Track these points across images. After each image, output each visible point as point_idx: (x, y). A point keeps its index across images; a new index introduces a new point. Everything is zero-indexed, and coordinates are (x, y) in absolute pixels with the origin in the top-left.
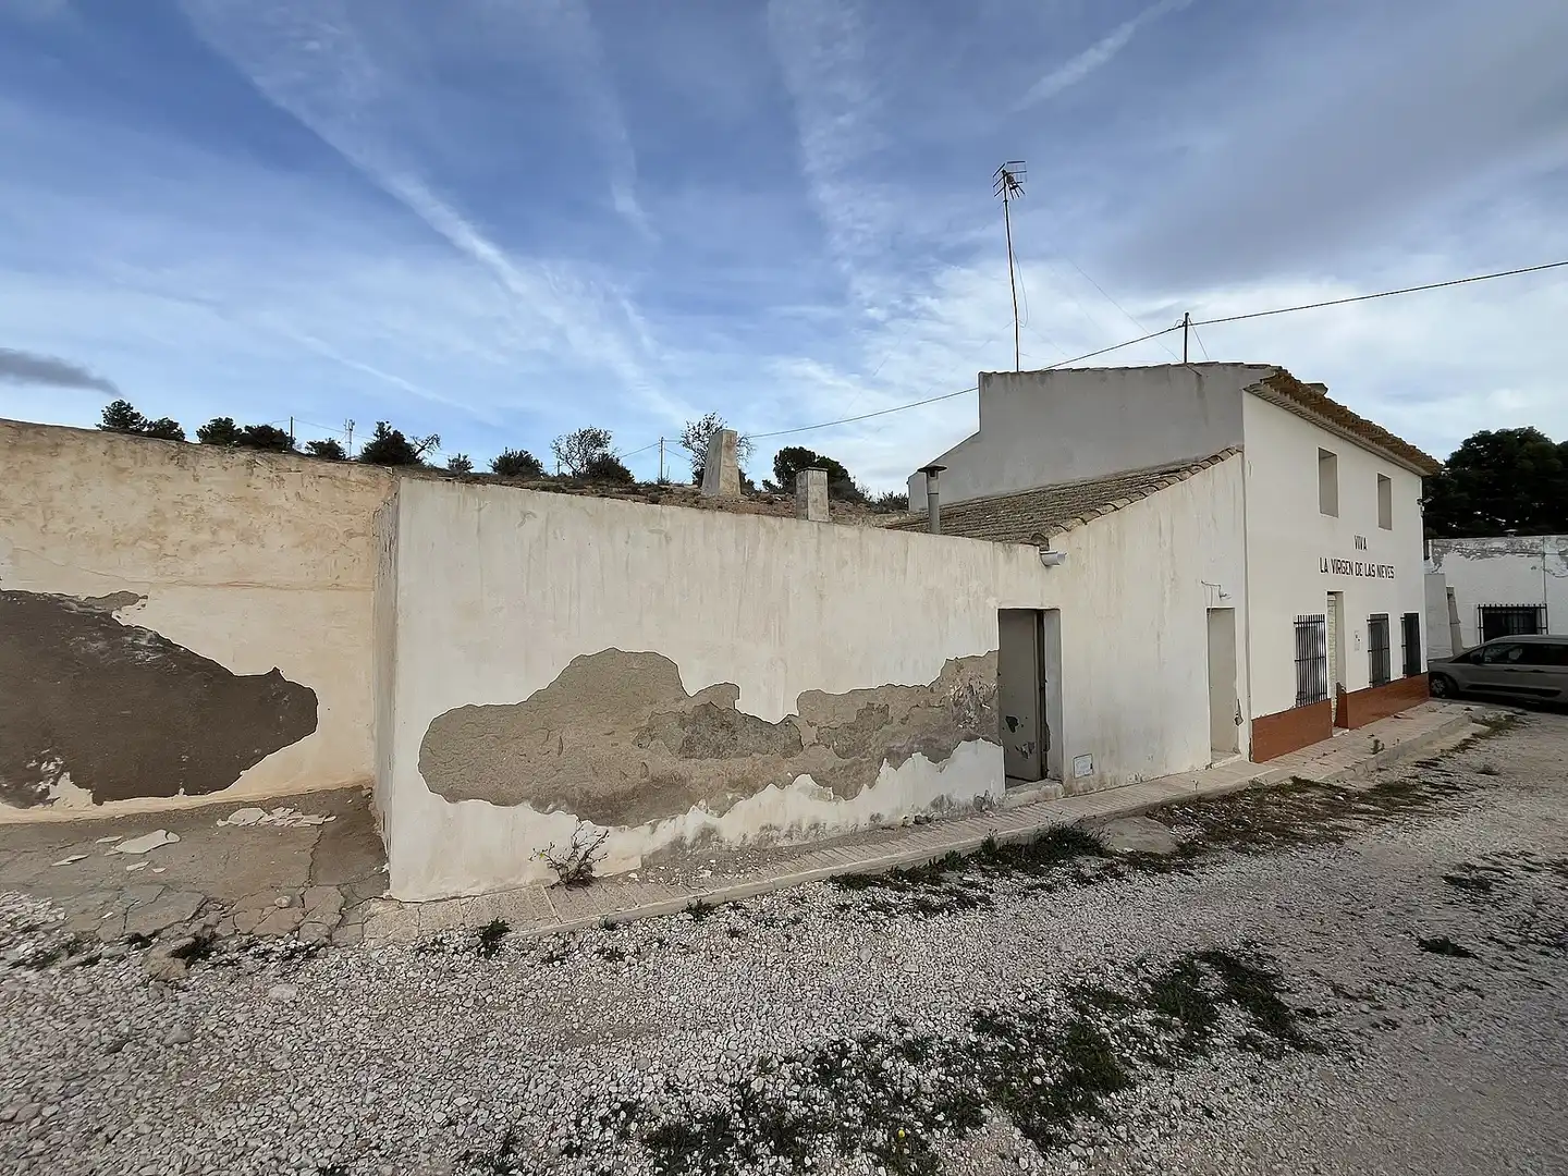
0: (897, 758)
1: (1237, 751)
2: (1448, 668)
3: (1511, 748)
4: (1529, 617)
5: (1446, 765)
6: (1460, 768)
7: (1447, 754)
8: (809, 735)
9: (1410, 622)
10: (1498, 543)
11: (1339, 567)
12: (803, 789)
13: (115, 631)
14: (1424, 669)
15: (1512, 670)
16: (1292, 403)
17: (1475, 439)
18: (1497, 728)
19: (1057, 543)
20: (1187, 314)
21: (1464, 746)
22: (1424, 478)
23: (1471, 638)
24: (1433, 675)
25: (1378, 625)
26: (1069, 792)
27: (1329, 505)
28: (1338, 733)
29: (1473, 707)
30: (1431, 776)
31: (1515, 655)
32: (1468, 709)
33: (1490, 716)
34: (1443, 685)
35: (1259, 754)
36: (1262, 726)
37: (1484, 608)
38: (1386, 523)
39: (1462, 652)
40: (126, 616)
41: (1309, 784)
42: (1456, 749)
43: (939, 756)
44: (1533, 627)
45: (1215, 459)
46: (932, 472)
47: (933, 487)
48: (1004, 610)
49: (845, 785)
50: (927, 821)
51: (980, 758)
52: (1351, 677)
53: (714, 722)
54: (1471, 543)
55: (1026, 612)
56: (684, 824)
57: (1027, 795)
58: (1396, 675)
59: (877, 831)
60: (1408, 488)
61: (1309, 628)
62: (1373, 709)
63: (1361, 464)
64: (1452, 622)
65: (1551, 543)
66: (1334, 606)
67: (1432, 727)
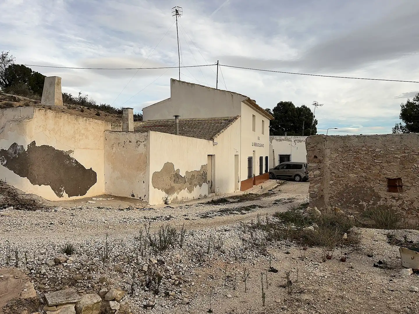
0: (196, 185)
1: (238, 189)
2: (273, 171)
3: (283, 187)
4: (288, 157)
5: (273, 190)
6: (276, 190)
8: (187, 180)
9: (267, 158)
10: (283, 137)
11: (255, 145)
12: (186, 190)
13: (70, 159)
14: (268, 171)
15: (284, 171)
16: (249, 104)
17: (279, 104)
18: (281, 184)
19: (216, 140)
20: (218, 61)
21: (276, 188)
22: (270, 120)
23: (277, 164)
24: (270, 173)
25: (261, 158)
26: (216, 195)
27: (254, 130)
28: (254, 186)
29: (277, 180)
30: (271, 192)
31: (285, 167)
32: (276, 181)
33: (280, 182)
34: (272, 175)
35: (242, 189)
36: (243, 182)
37: (280, 155)
38: (263, 133)
39: (275, 167)
40: (71, 155)
41: (252, 194)
42: (274, 188)
43: (200, 186)
44: (289, 160)
45: (236, 118)
46: (176, 117)
47: (178, 121)
48: (208, 155)
49: (190, 190)
50: (199, 199)
51: (205, 186)
52: (256, 172)
53: (177, 177)
54: (278, 137)
55: (211, 155)
56: (175, 195)
57: (211, 195)
58: (264, 172)
59: (194, 200)
60: (267, 123)
61: (250, 160)
62: (259, 181)
63: (259, 118)
64: (274, 159)
65: (292, 138)
66: (254, 154)
67: (270, 184)
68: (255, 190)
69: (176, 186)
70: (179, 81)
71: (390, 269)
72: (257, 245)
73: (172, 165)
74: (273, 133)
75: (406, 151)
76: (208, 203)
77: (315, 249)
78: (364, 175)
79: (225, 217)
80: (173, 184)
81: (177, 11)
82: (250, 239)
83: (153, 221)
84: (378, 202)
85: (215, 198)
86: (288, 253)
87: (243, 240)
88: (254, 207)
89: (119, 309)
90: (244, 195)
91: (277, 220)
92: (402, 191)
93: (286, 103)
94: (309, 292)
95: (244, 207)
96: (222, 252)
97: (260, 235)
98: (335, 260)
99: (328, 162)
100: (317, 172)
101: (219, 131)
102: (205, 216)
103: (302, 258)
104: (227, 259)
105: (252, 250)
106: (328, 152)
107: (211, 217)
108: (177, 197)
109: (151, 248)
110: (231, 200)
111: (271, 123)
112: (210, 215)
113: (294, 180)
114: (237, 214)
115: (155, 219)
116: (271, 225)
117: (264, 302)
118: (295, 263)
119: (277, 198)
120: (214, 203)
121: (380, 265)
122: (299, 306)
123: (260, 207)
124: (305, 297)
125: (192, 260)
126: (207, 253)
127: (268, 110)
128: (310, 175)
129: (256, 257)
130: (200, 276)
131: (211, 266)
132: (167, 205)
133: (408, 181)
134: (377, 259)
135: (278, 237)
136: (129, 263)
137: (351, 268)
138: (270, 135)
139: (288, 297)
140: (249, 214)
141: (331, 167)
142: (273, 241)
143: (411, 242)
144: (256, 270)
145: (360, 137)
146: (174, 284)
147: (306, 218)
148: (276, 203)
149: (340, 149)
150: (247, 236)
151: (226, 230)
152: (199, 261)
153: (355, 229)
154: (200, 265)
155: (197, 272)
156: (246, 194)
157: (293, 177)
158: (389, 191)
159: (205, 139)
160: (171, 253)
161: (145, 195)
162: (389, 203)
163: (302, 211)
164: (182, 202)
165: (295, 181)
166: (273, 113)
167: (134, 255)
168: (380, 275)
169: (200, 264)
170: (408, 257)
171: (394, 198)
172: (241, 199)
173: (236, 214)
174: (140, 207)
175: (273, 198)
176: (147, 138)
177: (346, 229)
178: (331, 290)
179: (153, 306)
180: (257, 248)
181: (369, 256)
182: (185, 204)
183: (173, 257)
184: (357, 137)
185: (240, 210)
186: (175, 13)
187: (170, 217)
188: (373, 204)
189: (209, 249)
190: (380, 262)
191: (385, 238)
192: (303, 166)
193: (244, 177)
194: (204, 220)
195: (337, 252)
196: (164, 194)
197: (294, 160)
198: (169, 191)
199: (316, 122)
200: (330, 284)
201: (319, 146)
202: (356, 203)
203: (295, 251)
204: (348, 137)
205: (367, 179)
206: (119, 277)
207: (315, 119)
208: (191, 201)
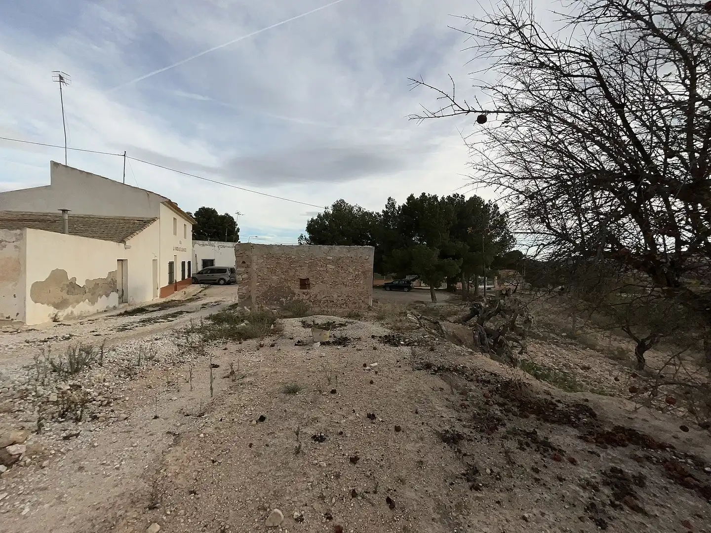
0: (101, 296)
1: (157, 296)
2: (196, 276)
3: (207, 291)
4: (211, 262)
6: (201, 295)
7: (198, 294)
8: (87, 291)
9: (189, 263)
10: (206, 242)
11: (177, 249)
12: (87, 303)
14: (191, 276)
15: (208, 275)
16: (170, 206)
17: (201, 209)
18: (206, 288)
19: (128, 243)
20: (125, 151)
21: (200, 292)
22: (192, 225)
23: (200, 268)
24: (193, 277)
25: (183, 263)
26: (129, 305)
27: (175, 233)
28: (175, 292)
29: (201, 285)
30: (195, 297)
31: (209, 272)
33: (204, 286)
34: (195, 281)
35: (161, 297)
36: (162, 289)
37: (203, 260)
38: (185, 237)
39: (198, 272)
41: (175, 300)
43: (107, 296)
44: (212, 265)
45: (154, 220)
46: (64, 211)
47: (66, 217)
48: (118, 260)
49: (93, 302)
50: (106, 311)
51: (114, 297)
52: (178, 277)
53: (72, 286)
54: (201, 242)
55: (122, 260)
56: (69, 310)
57: (122, 305)
58: (186, 277)
59: (98, 313)
60: (190, 228)
61: (171, 265)
62: (182, 286)
63: (181, 221)
64: (197, 264)
65: (216, 243)
66: (175, 259)
67: (194, 289)
68: (177, 296)
69: (71, 298)
70: (66, 166)
71: (306, 345)
72: (194, 347)
73: (64, 273)
74: (195, 238)
75: (313, 258)
76: (121, 315)
77: (249, 341)
78: (283, 277)
79: (149, 327)
80: (65, 296)
81: (61, 78)
82: (186, 343)
83: (42, 343)
84: (294, 298)
85: (129, 309)
86: (226, 349)
87: (178, 345)
88: (181, 313)
89: (26, 452)
90: (165, 302)
91: (210, 322)
92: (309, 288)
93: (209, 209)
94: (250, 375)
95: (169, 315)
96: (156, 361)
97: (196, 338)
98: (266, 347)
99: (255, 267)
100: (245, 276)
101: (132, 233)
102: (123, 329)
103: (239, 351)
104: (164, 366)
105: (189, 353)
106: (255, 258)
107: (130, 329)
108: (72, 312)
109: (54, 374)
110: (151, 309)
111: (194, 227)
112: (129, 327)
113: (218, 284)
114: (164, 322)
115: (46, 341)
116: (206, 328)
117: (212, 394)
118: (234, 355)
119: (204, 301)
120: (127, 313)
121: (299, 343)
122: (243, 388)
123: (187, 312)
124: (248, 379)
125: (119, 376)
126: (138, 365)
127: (189, 213)
128: (239, 279)
129: (195, 358)
130: (134, 390)
131: (146, 377)
132: (57, 323)
133: (313, 281)
134: (297, 339)
135: (213, 337)
136: (22, 399)
137: (279, 350)
138: (193, 240)
139: (232, 384)
140: (176, 321)
141: (258, 271)
142: (210, 341)
143: (318, 324)
144: (197, 370)
145: (280, 246)
146: (101, 405)
147: (238, 317)
148: (204, 306)
149: (265, 256)
150: (182, 341)
151: (156, 339)
152: (129, 375)
153: (279, 320)
154: (131, 379)
155: (130, 387)
156: (167, 301)
157: (217, 281)
158: (301, 288)
159: (112, 240)
160: (88, 374)
161: (18, 314)
162: (301, 298)
163: (232, 311)
164: (81, 317)
165: (220, 284)
166: (194, 217)
167: (30, 387)
168: (300, 350)
169: (131, 377)
170: (317, 334)
171: (304, 293)
172: (162, 306)
173: (162, 322)
174: (11, 330)
175: (200, 303)
176: (21, 237)
177: (272, 321)
178: (266, 369)
179: (77, 435)
180: (195, 350)
181: (291, 339)
182: (87, 319)
183: (92, 378)
184: (279, 246)
185: (165, 317)
186: (58, 79)
187: (71, 335)
188: (290, 300)
189: (139, 361)
190: (299, 342)
191: (300, 324)
192: (228, 270)
193: (165, 282)
194: (122, 334)
195: (267, 341)
196: (52, 310)
197: (218, 264)
198: (60, 305)
199: (238, 230)
200: (266, 365)
201: (247, 253)
202: (278, 300)
203: (232, 346)
204: (271, 246)
205: (286, 280)
206: (9, 418)
207: (237, 227)
208: (94, 314)
